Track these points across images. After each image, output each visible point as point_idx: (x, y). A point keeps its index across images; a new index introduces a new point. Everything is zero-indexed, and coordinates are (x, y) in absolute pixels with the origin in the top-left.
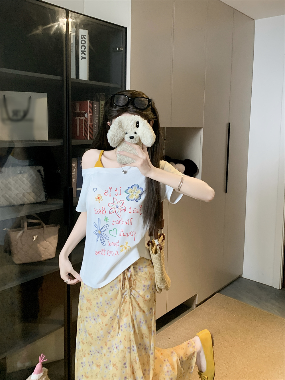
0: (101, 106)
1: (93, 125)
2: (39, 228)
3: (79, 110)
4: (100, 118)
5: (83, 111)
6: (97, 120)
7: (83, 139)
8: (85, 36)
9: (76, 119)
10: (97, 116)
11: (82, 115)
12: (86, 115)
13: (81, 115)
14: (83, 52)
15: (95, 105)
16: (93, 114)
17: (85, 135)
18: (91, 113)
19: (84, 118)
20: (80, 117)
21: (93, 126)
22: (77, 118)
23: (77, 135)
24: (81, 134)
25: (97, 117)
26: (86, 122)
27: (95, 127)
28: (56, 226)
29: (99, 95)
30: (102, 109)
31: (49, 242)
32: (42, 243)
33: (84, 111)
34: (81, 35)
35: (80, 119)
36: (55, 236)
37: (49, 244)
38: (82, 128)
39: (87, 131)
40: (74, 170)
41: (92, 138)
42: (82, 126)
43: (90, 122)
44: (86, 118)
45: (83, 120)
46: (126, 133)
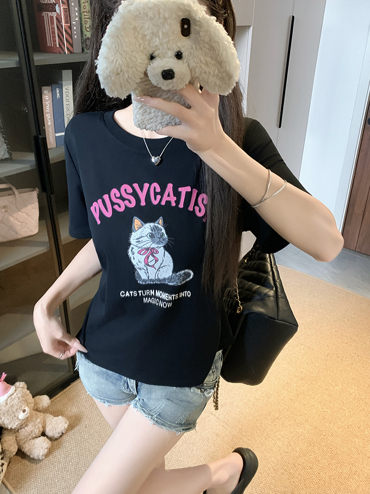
1: (70, 27)
2: (9, 195)
4: (81, 14)
6: (76, 16)
7: (56, 53)
9: (43, 16)
10: (76, 9)
11: (50, 9)
12: (57, 7)
13: (49, 7)
16: (68, 6)
17: (59, 45)
18: (65, 4)
19: (54, 14)
20: (48, 13)
21: (71, 29)
23: (48, 45)
24: (53, 44)
25: (76, 11)
26: (60, 23)
27: (75, 30)
28: (33, 191)
31: (25, 213)
32: (15, 215)
35: (49, 16)
36: (33, 205)
37: (26, 217)
38: (54, 33)
39: (62, 37)
40: (47, 105)
41: (72, 51)
42: (54, 29)
43: (66, 22)
44: (57, 13)
45: (53, 17)
46: (152, 58)
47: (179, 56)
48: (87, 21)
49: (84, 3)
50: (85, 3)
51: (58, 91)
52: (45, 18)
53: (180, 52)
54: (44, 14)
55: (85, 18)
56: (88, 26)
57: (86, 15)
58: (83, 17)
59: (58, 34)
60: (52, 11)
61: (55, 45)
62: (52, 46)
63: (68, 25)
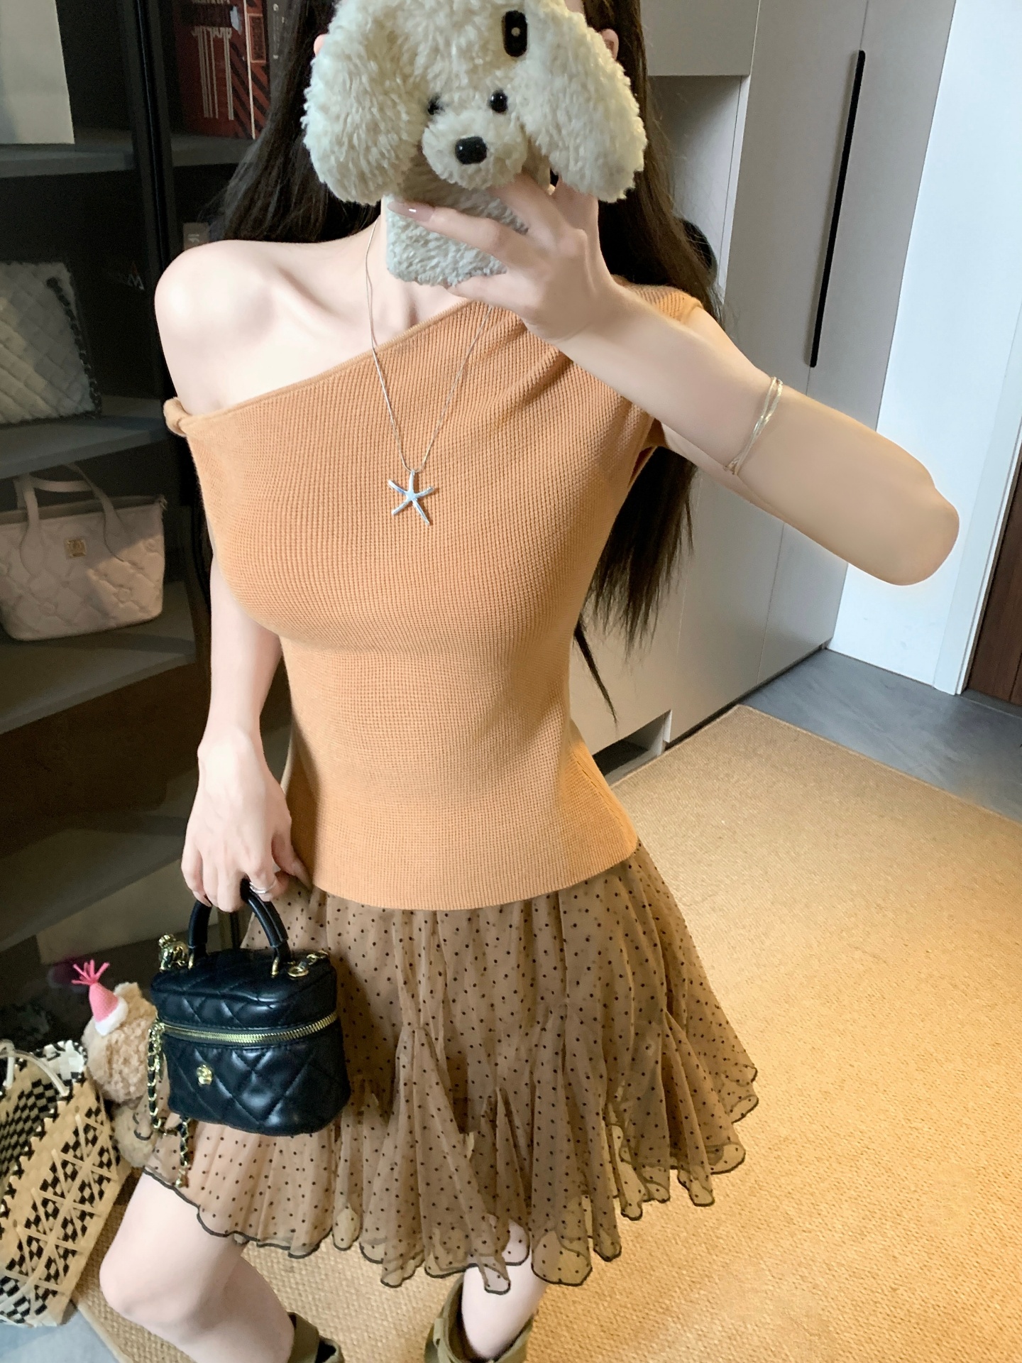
1: (266, 69)
2: (88, 511)
7: (227, 136)
9: (195, 40)
11: (215, 18)
12: (234, 15)
13: (212, 15)
16: (264, 13)
17: (236, 114)
18: (255, 6)
19: (226, 34)
20: (210, 29)
21: (268, 77)
22: (198, 31)
23: (206, 115)
24: (219, 115)
26: (240, 56)
28: (152, 502)
31: (130, 562)
32: (102, 566)
35: (212, 37)
36: (151, 541)
37: (132, 571)
38: (222, 82)
39: (244, 97)
42: (224, 71)
43: (257, 55)
44: (234, 31)
45: (222, 41)
46: (433, 108)
47: (499, 104)
52: (201, 44)
53: (503, 95)
59: (233, 88)
60: (223, 26)
61: (224, 114)
62: (217, 117)
63: (261, 61)
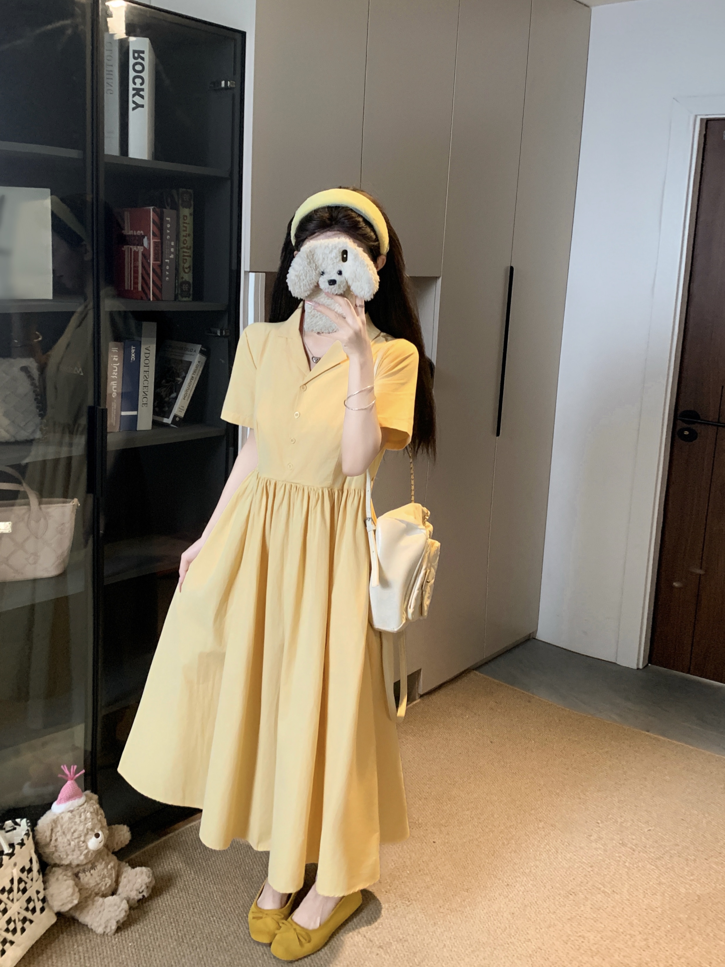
0: (181, 221)
1: (161, 266)
3: (131, 230)
4: (179, 251)
5: (139, 232)
6: (172, 253)
7: (137, 299)
8: (143, 52)
9: (125, 251)
10: (173, 244)
11: (135, 242)
12: (145, 240)
13: (134, 240)
14: (138, 92)
15: (168, 219)
16: (161, 239)
17: (142, 288)
18: (157, 236)
19: (140, 249)
20: (131, 247)
21: (161, 270)
23: (126, 288)
24: (134, 288)
25: (172, 247)
26: (147, 260)
27: (167, 271)
29: (178, 194)
30: (184, 226)
33: (142, 232)
34: (135, 52)
35: (133, 250)
38: (136, 272)
39: (148, 280)
40: (115, 369)
41: (160, 297)
42: (138, 267)
43: (155, 259)
44: (144, 247)
45: (138, 252)
46: (323, 273)
47: (340, 273)
48: (186, 259)
49: (184, 236)
50: (186, 236)
51: (133, 351)
52: (126, 253)
53: (341, 270)
54: (125, 248)
55: (184, 256)
56: (186, 265)
57: (186, 252)
58: (181, 254)
59: (142, 274)
60: (138, 245)
61: (136, 288)
62: (132, 289)
63: (158, 262)
